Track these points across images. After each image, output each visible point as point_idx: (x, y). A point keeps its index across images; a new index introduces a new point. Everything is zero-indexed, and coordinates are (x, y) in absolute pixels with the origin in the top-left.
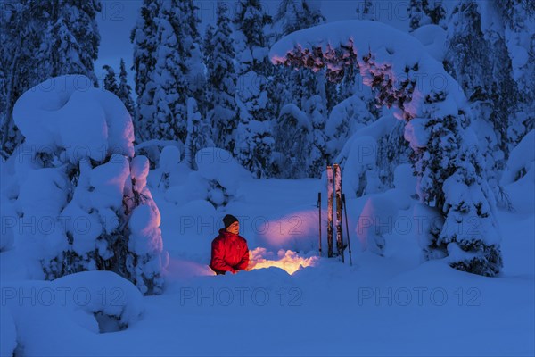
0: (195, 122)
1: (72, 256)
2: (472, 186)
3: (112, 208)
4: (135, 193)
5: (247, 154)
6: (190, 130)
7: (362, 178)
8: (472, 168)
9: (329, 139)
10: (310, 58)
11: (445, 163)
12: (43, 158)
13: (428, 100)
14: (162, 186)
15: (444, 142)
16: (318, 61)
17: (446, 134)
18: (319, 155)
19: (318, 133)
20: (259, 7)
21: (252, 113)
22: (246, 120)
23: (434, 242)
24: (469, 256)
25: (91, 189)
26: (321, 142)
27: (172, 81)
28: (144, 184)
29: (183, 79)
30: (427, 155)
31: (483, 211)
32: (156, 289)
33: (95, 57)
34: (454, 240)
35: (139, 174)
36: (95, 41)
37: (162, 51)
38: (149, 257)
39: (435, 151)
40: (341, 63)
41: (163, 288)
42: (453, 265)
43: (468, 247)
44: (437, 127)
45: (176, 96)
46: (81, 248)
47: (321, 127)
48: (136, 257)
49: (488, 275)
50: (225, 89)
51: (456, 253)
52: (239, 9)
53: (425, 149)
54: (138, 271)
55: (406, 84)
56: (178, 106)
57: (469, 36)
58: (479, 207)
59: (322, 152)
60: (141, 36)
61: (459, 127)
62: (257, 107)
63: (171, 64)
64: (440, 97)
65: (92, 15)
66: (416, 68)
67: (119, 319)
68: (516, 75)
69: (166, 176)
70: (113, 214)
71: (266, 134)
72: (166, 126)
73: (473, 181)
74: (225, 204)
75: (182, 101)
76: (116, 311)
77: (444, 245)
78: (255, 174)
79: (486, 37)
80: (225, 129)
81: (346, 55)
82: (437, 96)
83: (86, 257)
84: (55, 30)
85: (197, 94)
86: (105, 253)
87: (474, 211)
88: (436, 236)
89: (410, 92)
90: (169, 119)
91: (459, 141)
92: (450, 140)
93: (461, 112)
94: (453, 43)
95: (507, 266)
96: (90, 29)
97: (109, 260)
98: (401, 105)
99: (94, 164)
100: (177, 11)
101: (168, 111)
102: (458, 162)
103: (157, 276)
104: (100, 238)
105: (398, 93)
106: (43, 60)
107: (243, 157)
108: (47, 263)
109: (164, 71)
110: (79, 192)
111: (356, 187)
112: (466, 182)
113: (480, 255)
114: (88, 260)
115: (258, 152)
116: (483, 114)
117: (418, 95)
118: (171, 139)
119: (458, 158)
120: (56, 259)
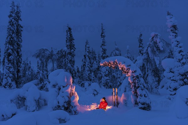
0: (93, 77)
1: (59, 106)
2: (143, 90)
3: (67, 96)
4: (72, 93)
5: (104, 84)
6: (92, 79)
7: (125, 89)
8: (143, 87)
9: (121, 80)
10: (108, 64)
11: (137, 85)
12: (54, 86)
13: (133, 72)
14: (85, 91)
15: (136, 81)
16: (110, 65)
17: (137, 79)
18: (119, 84)
19: (119, 79)
20: (106, 54)
21: (105, 75)
22: (103, 76)
23: (136, 103)
24: (143, 106)
25: (63, 92)
26: (119, 81)
27: (89, 69)
28: (74, 91)
29: (91, 69)
30: (133, 84)
31: (146, 96)
32: (77, 113)
33: (74, 65)
34: (139, 102)
35: (73, 89)
36: (74, 62)
37: (87, 63)
38: (75, 106)
39: (135, 83)
40: (114, 65)
41: (78, 113)
42: (140, 108)
43: (143, 104)
44: (134, 78)
45: (90, 72)
46: (61, 105)
47: (120, 78)
48: (72, 107)
49: (148, 110)
50: (100, 70)
51: (140, 105)
52: (102, 55)
54: (72, 109)
55: (128, 69)
56: (90, 74)
57: (147, 58)
58: (145, 95)
59: (120, 83)
60: (84, 60)
61: (140, 78)
62: (106, 74)
63: (89, 66)
64: (135, 72)
65: (73, 57)
66: (130, 65)
67: (64, 120)
68: (157, 66)
69: (86, 89)
70: (67, 97)
71: (108, 79)
72: (88, 78)
73: (143, 89)
74: (97, 94)
75: (91, 73)
76: (64, 119)
77: (138, 103)
78: (106, 88)
79: (151, 58)
80: (100, 78)
81: (116, 63)
82: (135, 71)
84: (65, 60)
85: (94, 72)
86: (66, 106)
87: (144, 96)
88: (136, 101)
89: (129, 71)
90: (88, 77)
91: (140, 81)
92: (138, 81)
93: (140, 75)
94: (144, 60)
95: (152, 108)
96: (73, 59)
97: (67, 107)
98: (127, 74)
99: (64, 87)
100: (89, 55)
101: (88, 75)
102: (140, 85)
103: (77, 110)
104: (65, 102)
105: (126, 71)
106: (63, 66)
107: (103, 84)
108: (54, 108)
109: (87, 67)
110: (61, 93)
111: (124, 91)
112: (142, 90)
113: (145, 106)
114: (62, 107)
115: (106, 83)
116: (152, 74)
117: (131, 71)
118: (89, 81)
119: (140, 84)
120: (56, 107)
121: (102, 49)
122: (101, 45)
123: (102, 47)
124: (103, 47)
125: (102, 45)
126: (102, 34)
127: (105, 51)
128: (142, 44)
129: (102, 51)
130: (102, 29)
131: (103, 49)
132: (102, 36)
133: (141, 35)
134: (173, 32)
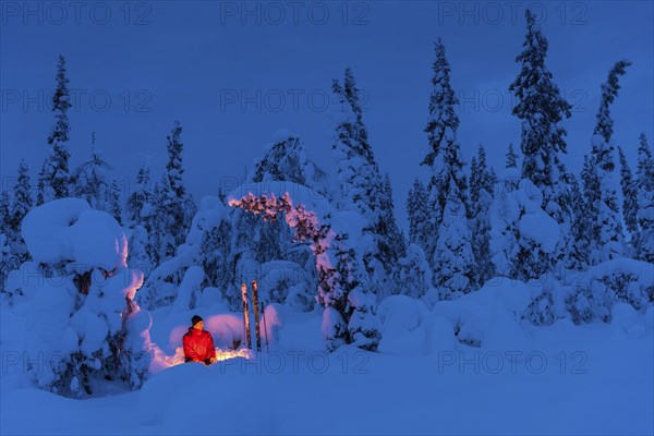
11: (350, 279)
12: (45, 269)
13: (337, 238)
15: (349, 266)
17: (350, 261)
34: (359, 330)
43: (370, 335)
44: (344, 256)
53: (334, 270)
55: (323, 227)
58: (372, 308)
66: (330, 216)
82: (343, 236)
83: (91, 357)
88: (339, 329)
89: (326, 232)
98: (316, 240)
102: (359, 279)
112: (364, 292)
114: (93, 360)
117: (332, 234)
119: (358, 276)
121: (56, 149)
122: (51, 136)
123: (55, 141)
124: (60, 144)
125: (57, 134)
126: (59, 94)
127: (65, 158)
128: (180, 160)
129: (54, 159)
130: (61, 76)
131: (60, 153)
132: (56, 101)
133: (179, 130)
134: (345, 142)
